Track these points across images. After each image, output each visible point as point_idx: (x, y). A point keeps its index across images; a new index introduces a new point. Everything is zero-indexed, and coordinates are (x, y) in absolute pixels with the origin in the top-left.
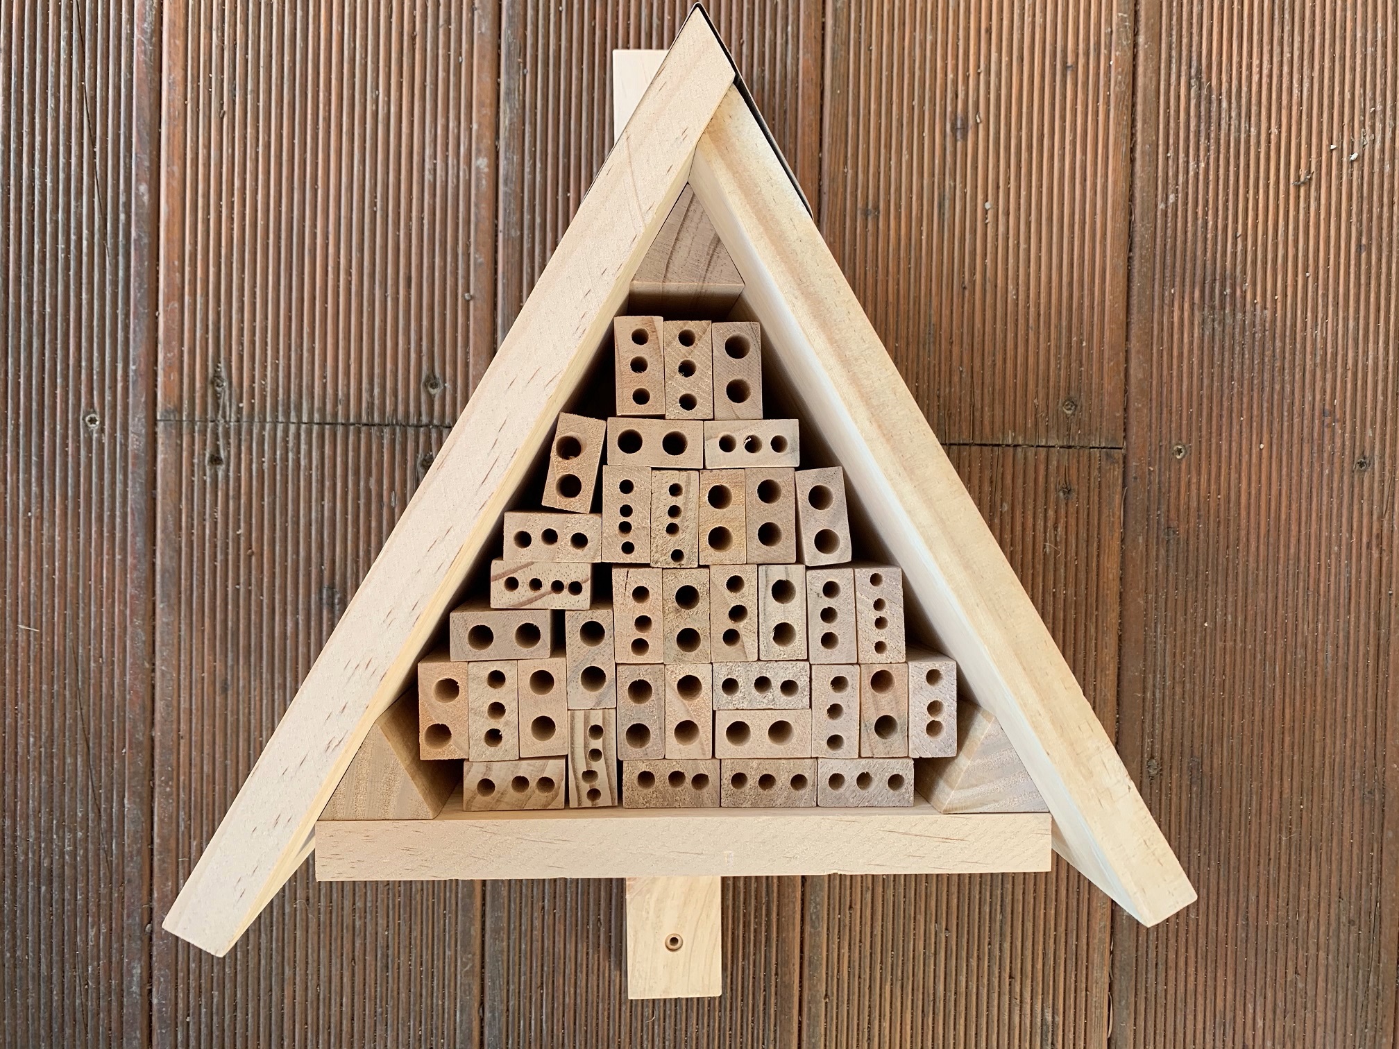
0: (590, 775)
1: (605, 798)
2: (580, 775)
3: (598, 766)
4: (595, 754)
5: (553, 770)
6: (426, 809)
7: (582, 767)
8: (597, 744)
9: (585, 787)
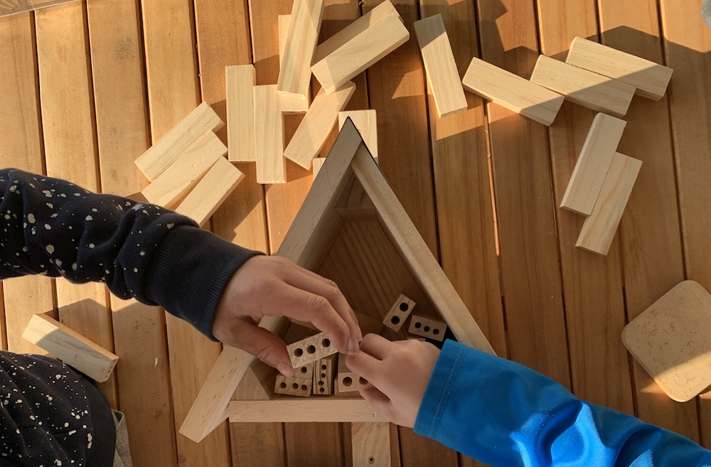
0: (321, 383)
1: (326, 392)
2: (318, 382)
3: (324, 380)
4: (323, 376)
5: (307, 383)
6: (267, 397)
7: (318, 380)
8: (324, 372)
9: (319, 387)
